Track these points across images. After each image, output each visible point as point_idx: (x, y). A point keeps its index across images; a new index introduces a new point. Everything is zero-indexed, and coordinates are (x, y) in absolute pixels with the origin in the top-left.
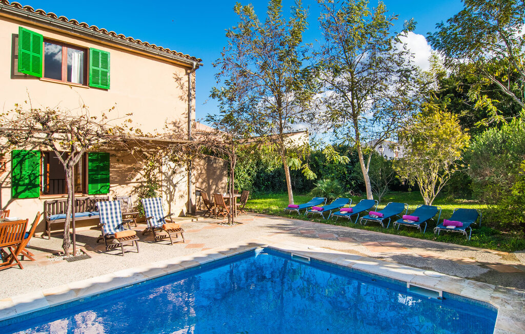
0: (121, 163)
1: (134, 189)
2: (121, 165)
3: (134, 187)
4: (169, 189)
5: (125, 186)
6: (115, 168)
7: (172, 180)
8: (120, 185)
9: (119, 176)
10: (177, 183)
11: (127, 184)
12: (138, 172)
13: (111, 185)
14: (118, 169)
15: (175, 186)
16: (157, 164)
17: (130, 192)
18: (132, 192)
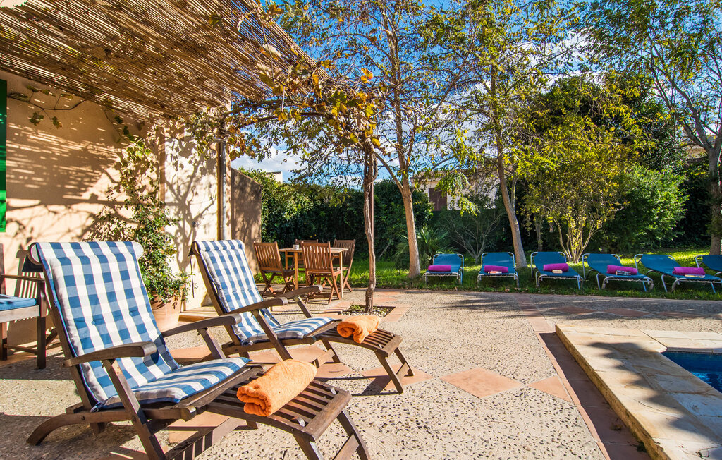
0: (47, 131)
1: (90, 222)
2: (46, 137)
3: (92, 215)
4: (182, 230)
5: (61, 208)
6: (23, 140)
7: (188, 208)
8: (45, 203)
9: (38, 173)
10: (200, 215)
11: (68, 204)
12: (103, 171)
13: (14, 202)
14: (36, 150)
15: (194, 224)
16: (151, 157)
17: (79, 232)
18: (85, 232)
